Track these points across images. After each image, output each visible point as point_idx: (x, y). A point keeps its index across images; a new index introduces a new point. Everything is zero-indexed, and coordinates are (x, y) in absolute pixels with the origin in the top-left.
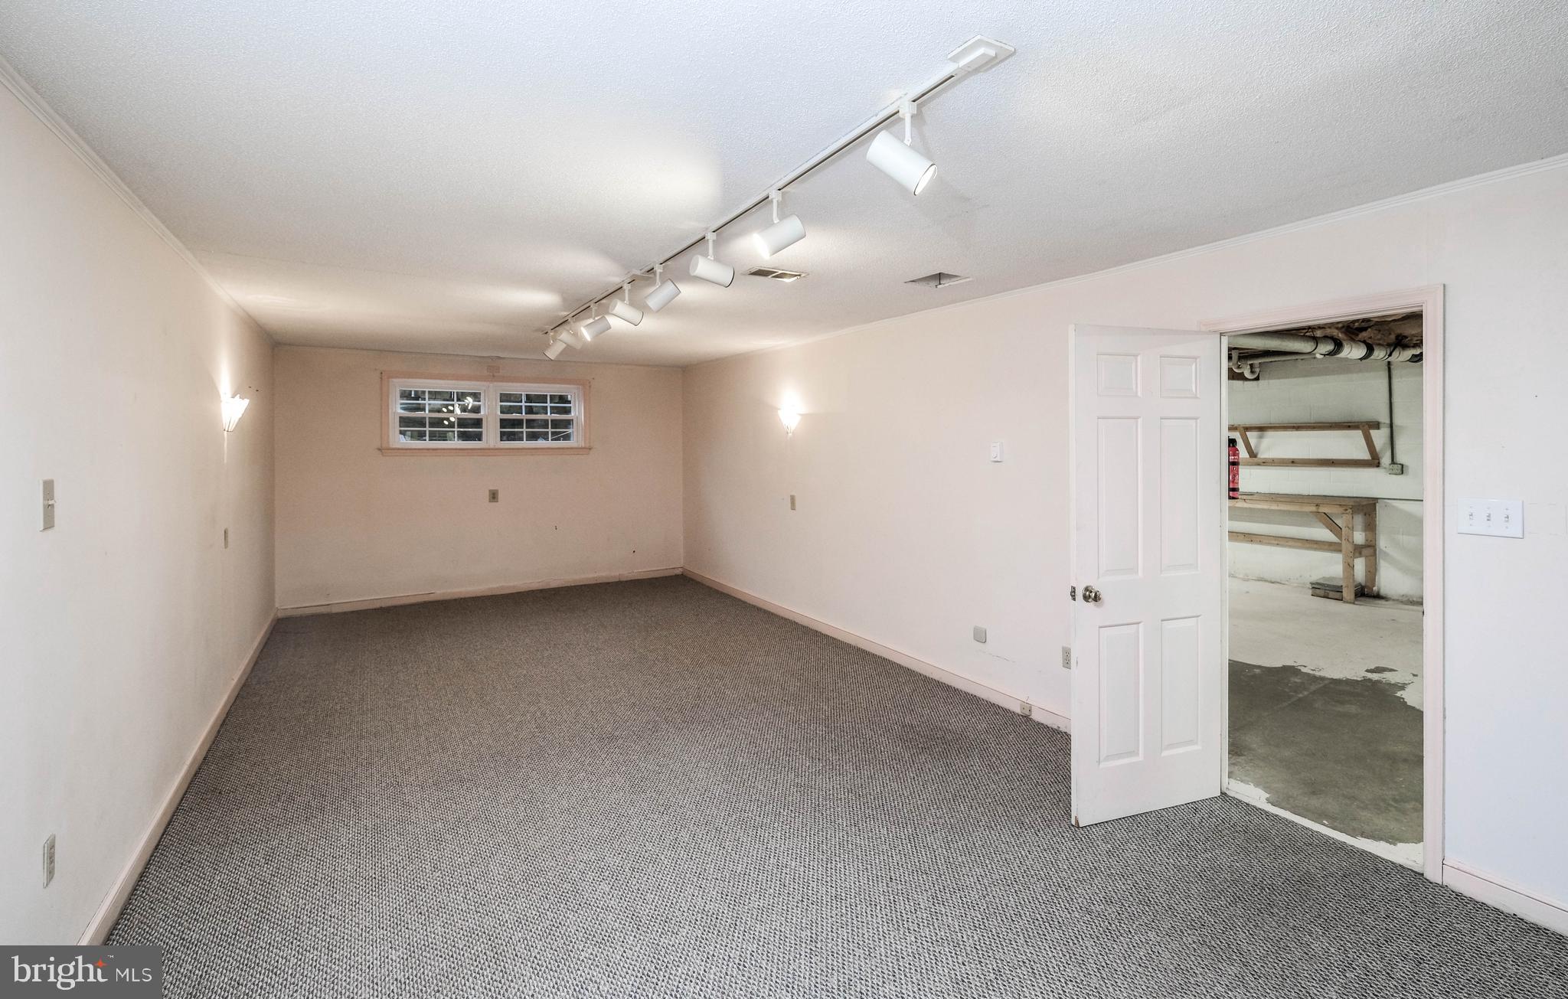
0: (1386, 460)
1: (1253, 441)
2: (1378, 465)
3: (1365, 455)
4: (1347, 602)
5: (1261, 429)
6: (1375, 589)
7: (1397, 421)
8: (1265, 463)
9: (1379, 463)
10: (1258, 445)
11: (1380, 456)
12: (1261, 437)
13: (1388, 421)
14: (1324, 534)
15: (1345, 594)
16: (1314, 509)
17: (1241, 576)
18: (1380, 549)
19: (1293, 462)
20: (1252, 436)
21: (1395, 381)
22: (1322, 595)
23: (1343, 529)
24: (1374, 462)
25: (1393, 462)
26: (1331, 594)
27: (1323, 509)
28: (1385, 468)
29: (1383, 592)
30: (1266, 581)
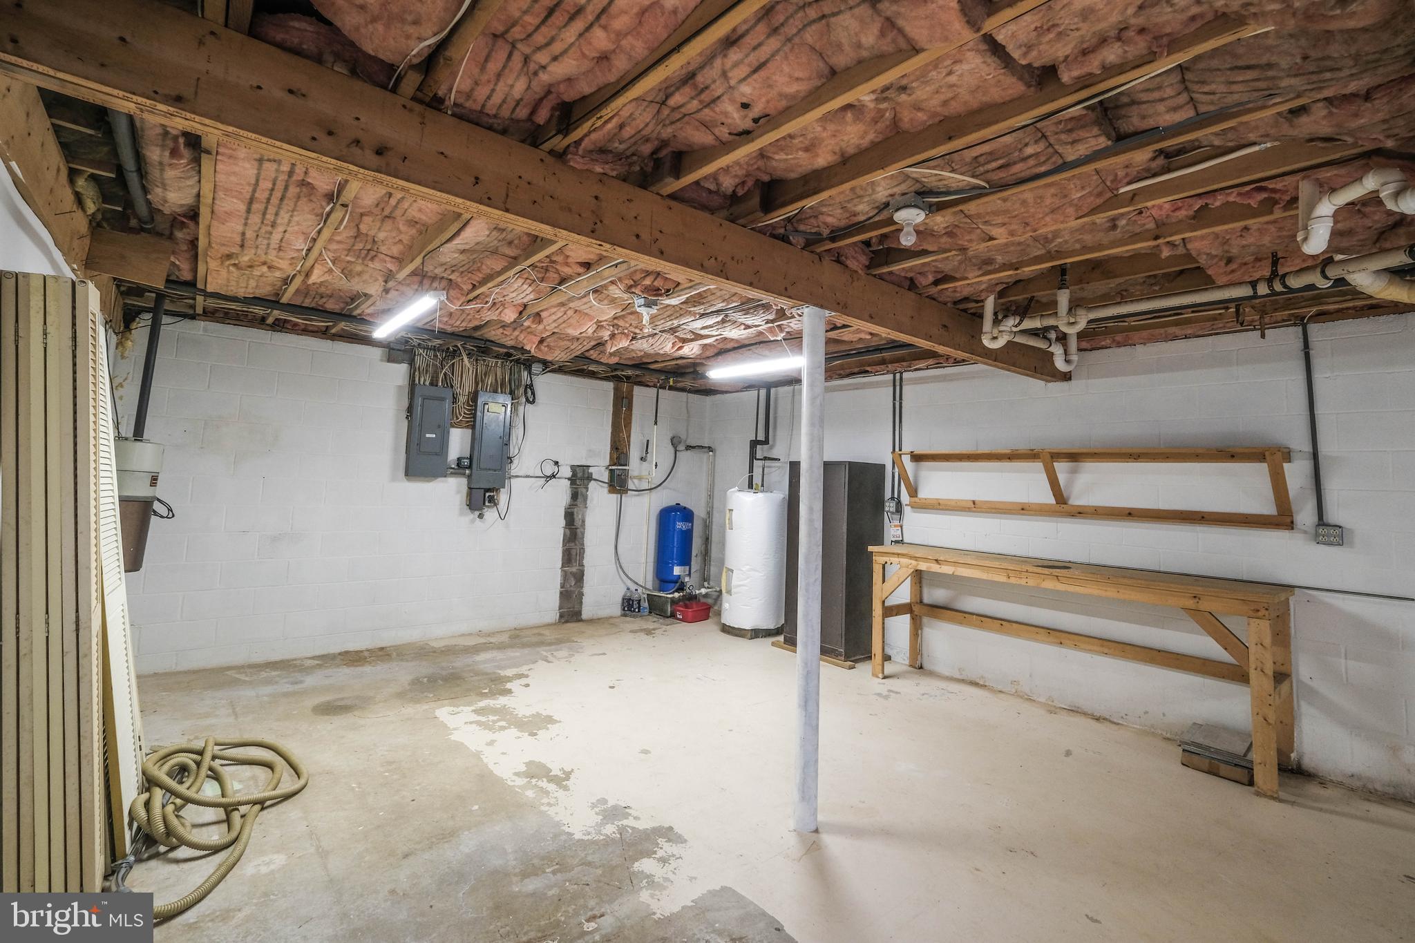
0: (1305, 516)
1: (1062, 478)
2: (1291, 526)
3: (1265, 506)
4: (1265, 795)
5: (1074, 457)
6: (1293, 755)
7: (1323, 449)
8: (1080, 513)
9: (1292, 522)
10: (1070, 483)
11: (1294, 508)
12: (1074, 472)
13: (1307, 448)
14: (1205, 645)
15: (1258, 778)
16: (1191, 603)
17: (1042, 700)
18: (1299, 681)
19: (1130, 514)
20: (1061, 468)
21: (1317, 377)
22: (1206, 770)
23: (1253, 649)
24: (1282, 519)
25: (1321, 521)
26: (1224, 769)
27: (1205, 605)
28: (1305, 532)
29: (1309, 762)
30: (1085, 714)
